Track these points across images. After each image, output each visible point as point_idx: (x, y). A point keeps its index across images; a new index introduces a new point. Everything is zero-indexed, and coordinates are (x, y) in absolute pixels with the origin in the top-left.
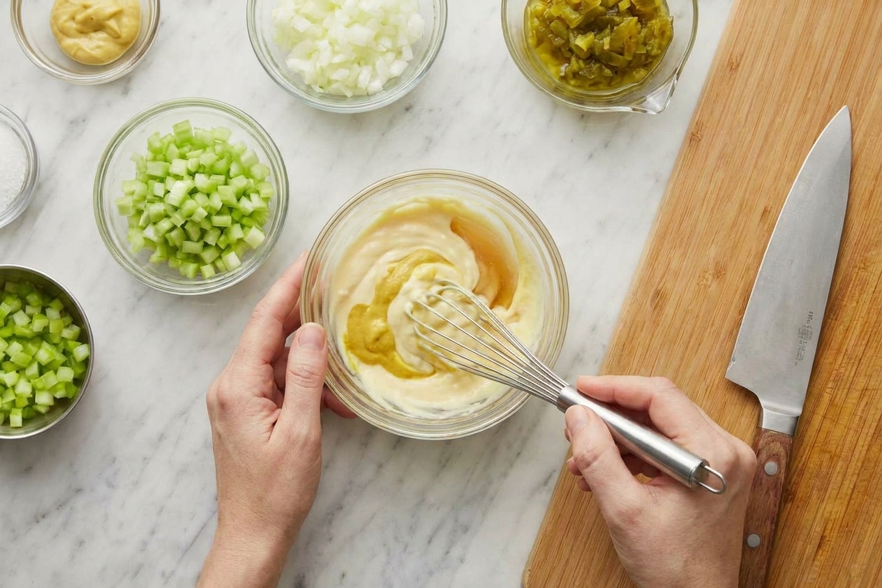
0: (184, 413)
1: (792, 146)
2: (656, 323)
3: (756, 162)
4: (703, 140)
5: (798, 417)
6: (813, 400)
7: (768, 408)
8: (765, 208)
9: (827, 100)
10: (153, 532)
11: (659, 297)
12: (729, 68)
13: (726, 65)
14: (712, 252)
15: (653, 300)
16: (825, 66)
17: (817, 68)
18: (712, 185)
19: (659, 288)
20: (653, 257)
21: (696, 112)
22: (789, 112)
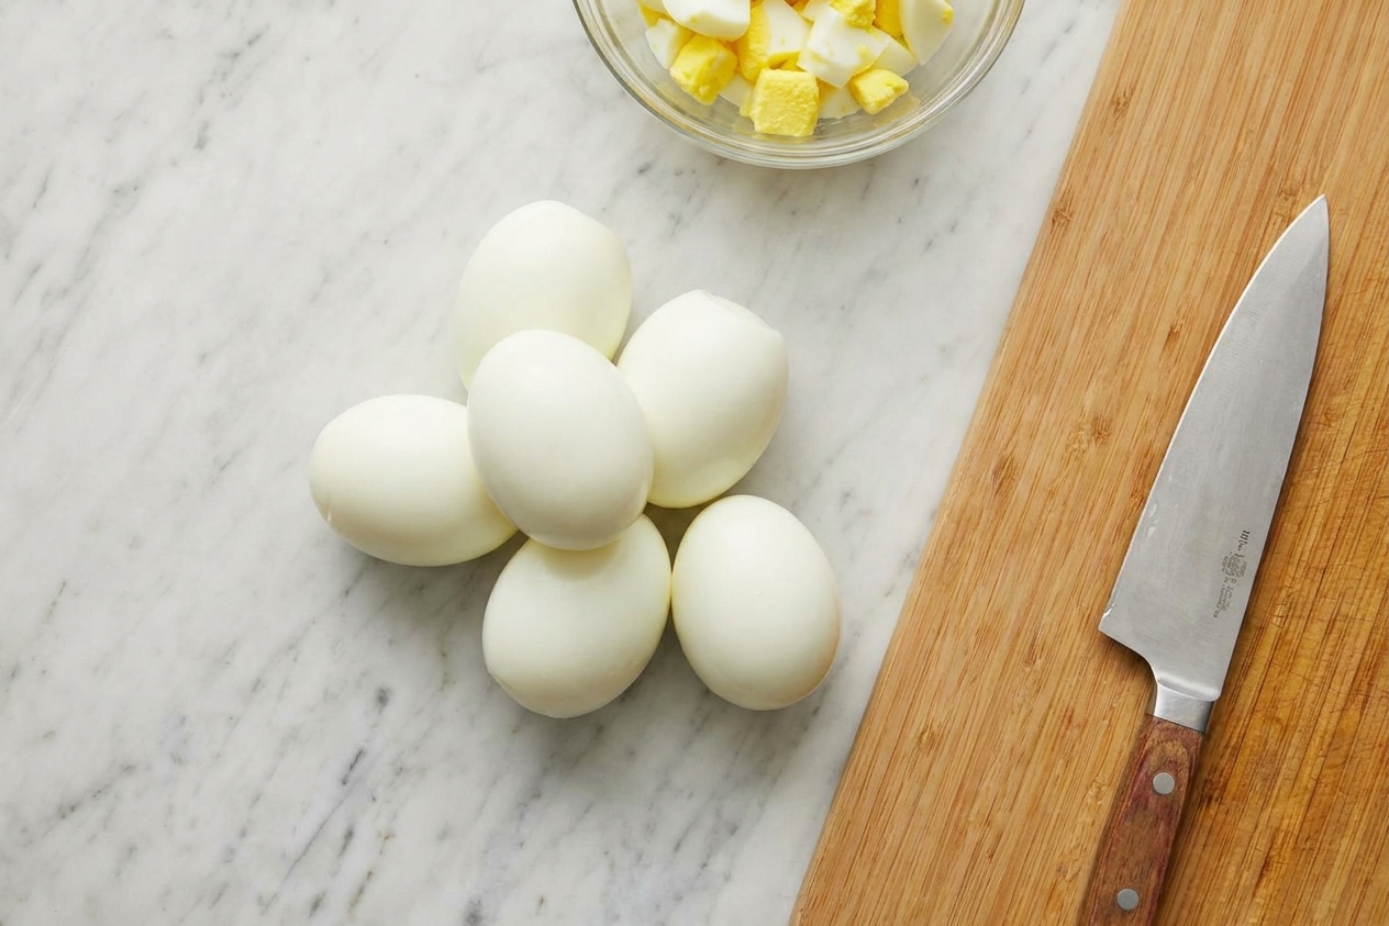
0: (292, 647)
1: (1213, 231)
2: (1000, 513)
3: (1157, 256)
4: (1074, 219)
5: (1213, 703)
6: (1252, 635)
7: (1166, 684)
8: (1172, 328)
9: (1267, 157)
10: (243, 834)
11: (1005, 473)
12: (1113, 109)
13: (1107, 103)
14: (1089, 399)
15: (996, 473)
16: (1264, 103)
17: (1253, 103)
18: (1088, 292)
19: (1007, 453)
20: (996, 405)
21: (1063, 175)
22: (1208, 176)
